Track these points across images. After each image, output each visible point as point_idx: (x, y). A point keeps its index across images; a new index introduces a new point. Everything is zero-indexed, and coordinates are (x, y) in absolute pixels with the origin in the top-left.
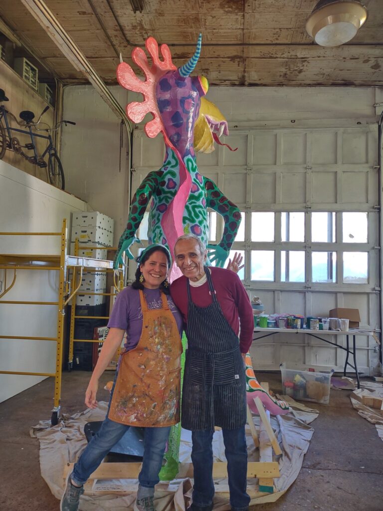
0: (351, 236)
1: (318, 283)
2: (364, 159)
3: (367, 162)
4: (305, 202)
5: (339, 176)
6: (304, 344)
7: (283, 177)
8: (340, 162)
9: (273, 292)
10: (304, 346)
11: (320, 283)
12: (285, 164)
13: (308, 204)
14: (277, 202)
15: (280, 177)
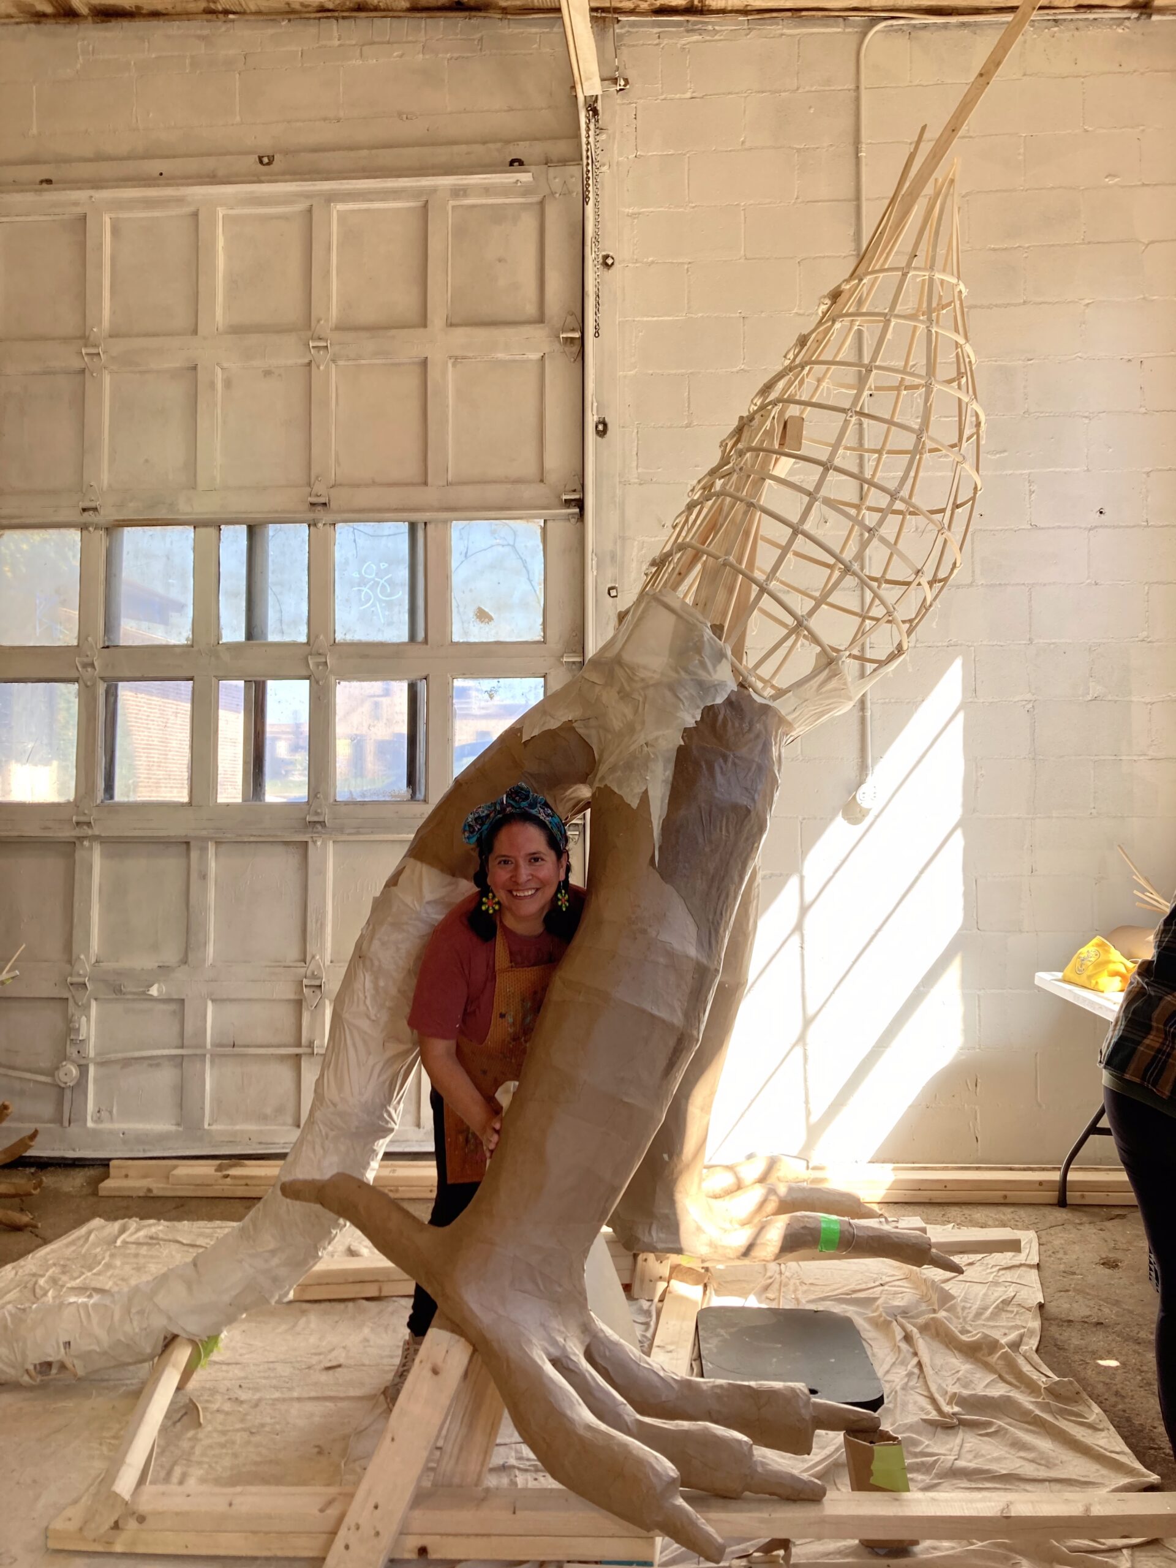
0: (483, 616)
1: (355, 803)
2: (531, 309)
3: (541, 319)
4: (309, 484)
5: (433, 373)
6: (299, 1045)
7: (228, 384)
8: (437, 320)
9: (185, 846)
10: (298, 1056)
11: (363, 803)
12: (237, 330)
13: (320, 488)
14: (202, 482)
15: (212, 385)
